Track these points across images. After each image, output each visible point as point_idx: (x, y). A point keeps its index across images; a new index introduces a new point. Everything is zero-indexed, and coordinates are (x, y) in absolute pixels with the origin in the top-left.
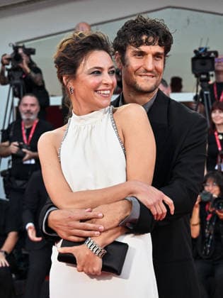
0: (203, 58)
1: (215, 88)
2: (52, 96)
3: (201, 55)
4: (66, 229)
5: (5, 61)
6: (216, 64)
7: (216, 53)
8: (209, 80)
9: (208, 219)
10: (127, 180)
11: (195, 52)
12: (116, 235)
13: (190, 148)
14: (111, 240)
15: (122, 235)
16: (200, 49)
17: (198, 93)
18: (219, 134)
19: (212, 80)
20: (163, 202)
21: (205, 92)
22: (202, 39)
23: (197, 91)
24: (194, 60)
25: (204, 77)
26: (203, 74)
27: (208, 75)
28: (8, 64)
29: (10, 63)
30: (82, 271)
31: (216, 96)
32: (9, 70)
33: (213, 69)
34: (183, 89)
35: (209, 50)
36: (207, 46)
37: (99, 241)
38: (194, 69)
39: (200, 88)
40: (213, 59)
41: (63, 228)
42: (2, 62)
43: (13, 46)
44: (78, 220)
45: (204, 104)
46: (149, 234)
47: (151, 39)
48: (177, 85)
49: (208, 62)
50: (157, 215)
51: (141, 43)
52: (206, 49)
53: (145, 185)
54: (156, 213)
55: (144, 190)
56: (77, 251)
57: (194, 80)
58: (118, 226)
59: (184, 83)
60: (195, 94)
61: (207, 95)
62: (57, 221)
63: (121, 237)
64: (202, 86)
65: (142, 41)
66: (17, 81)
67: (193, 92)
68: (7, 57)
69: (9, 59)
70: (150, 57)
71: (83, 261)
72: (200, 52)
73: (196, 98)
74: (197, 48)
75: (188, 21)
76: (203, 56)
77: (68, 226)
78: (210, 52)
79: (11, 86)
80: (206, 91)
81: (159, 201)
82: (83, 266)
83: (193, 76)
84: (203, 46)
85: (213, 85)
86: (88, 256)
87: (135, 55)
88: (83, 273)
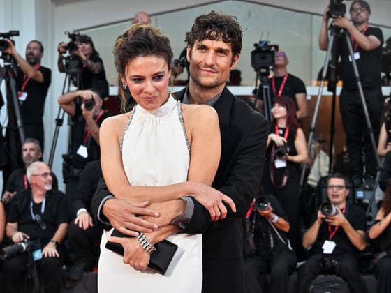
0: (263, 52)
1: (273, 83)
2: (112, 86)
3: (261, 48)
4: (120, 220)
5: (62, 49)
6: (276, 58)
7: (277, 47)
8: (269, 74)
9: (247, 217)
10: (187, 180)
11: (256, 45)
12: (168, 234)
13: (249, 150)
14: (161, 238)
15: (172, 234)
16: (261, 42)
17: (258, 87)
18: (279, 128)
19: (271, 75)
20: (223, 202)
21: (265, 87)
22: (263, 33)
23: (256, 85)
24: (253, 53)
25: (263, 71)
26: (263, 68)
27: (268, 69)
28: (65, 53)
29: (68, 52)
30: (128, 263)
31: (274, 90)
32: (66, 59)
33: (273, 63)
34: (242, 83)
35: (269, 44)
36: (268, 40)
37: (150, 237)
38: (254, 63)
39: (259, 82)
40: (273, 53)
41: (117, 218)
42: (59, 50)
43: (69, 33)
44: (133, 214)
45: (263, 99)
46: (201, 235)
47: (213, 34)
48: (235, 78)
49: (269, 56)
50: (216, 216)
51: (204, 38)
52: (267, 43)
53: (204, 186)
54: (215, 215)
55: (204, 191)
56: (126, 242)
57: (254, 74)
58: (170, 224)
59: (243, 76)
60: (254, 88)
61: (266, 89)
62: (113, 210)
63: (172, 237)
64: (261, 80)
65: (205, 35)
66: (74, 70)
67: (252, 86)
68: (63, 45)
69: (66, 48)
70: (212, 51)
71: (130, 254)
72: (261, 45)
73: (255, 92)
74: (257, 42)
75: (249, 14)
76: (263, 49)
77: (123, 218)
78: (271, 46)
79: (67, 74)
80: (266, 85)
81: (217, 201)
82: (130, 259)
83: (253, 69)
84: (264, 39)
85: (271, 79)
86: (137, 250)
87: (199, 49)
88: (128, 265)
